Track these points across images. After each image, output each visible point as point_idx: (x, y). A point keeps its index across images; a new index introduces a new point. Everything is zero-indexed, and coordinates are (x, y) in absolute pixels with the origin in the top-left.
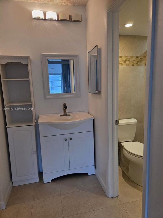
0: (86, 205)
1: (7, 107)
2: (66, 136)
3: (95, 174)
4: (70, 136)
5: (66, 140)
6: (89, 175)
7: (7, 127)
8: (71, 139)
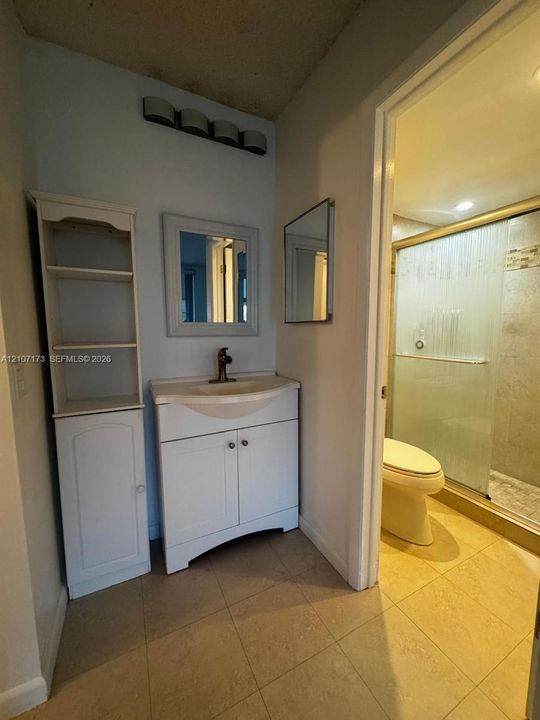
0: (309, 629)
1: (56, 352)
2: (233, 437)
3: (298, 528)
4: (242, 435)
5: (231, 446)
6: (285, 530)
7: (54, 416)
8: (245, 443)
